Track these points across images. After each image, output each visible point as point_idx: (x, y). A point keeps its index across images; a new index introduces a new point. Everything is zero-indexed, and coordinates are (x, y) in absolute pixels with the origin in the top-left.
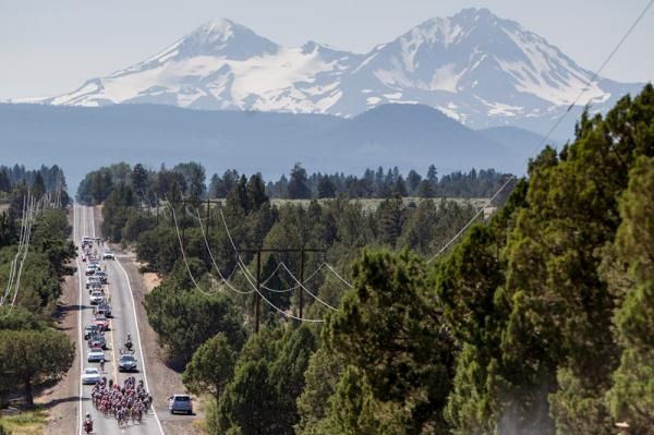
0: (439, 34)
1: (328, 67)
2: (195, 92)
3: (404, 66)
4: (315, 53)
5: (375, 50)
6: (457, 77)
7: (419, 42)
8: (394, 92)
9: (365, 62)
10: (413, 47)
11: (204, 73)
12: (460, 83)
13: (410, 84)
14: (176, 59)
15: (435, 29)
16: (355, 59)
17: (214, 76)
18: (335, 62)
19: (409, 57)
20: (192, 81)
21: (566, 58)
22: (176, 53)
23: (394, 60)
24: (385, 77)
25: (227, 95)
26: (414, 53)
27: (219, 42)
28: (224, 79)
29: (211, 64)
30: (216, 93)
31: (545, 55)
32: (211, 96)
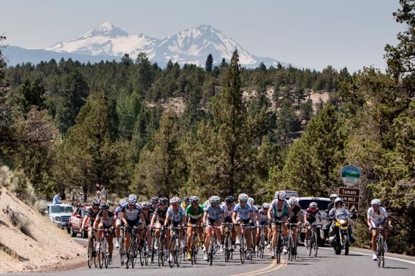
0: (192, 33)
1: (148, 43)
2: (98, 50)
3: (178, 45)
4: (143, 38)
5: (166, 39)
6: (199, 51)
7: (184, 37)
8: (175, 55)
9: (163, 43)
10: (182, 38)
11: (101, 43)
12: (200, 53)
13: (181, 52)
14: (90, 36)
15: (190, 32)
16: (159, 41)
17: (105, 44)
18: (150, 42)
19: (180, 42)
20: (96, 46)
21: (239, 46)
22: (90, 34)
23: (174, 42)
24: (172, 49)
25: (111, 51)
26: (182, 40)
27: (107, 32)
28: (109, 45)
29: (103, 39)
30: (107, 50)
31: (232, 44)
32: (104, 52)
